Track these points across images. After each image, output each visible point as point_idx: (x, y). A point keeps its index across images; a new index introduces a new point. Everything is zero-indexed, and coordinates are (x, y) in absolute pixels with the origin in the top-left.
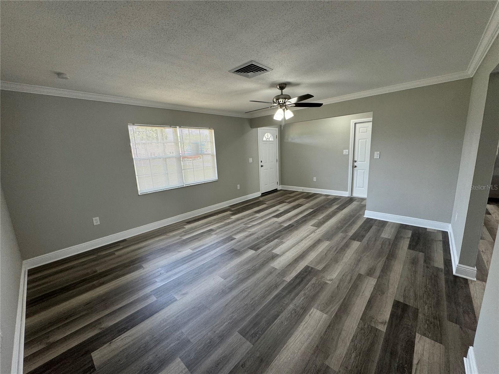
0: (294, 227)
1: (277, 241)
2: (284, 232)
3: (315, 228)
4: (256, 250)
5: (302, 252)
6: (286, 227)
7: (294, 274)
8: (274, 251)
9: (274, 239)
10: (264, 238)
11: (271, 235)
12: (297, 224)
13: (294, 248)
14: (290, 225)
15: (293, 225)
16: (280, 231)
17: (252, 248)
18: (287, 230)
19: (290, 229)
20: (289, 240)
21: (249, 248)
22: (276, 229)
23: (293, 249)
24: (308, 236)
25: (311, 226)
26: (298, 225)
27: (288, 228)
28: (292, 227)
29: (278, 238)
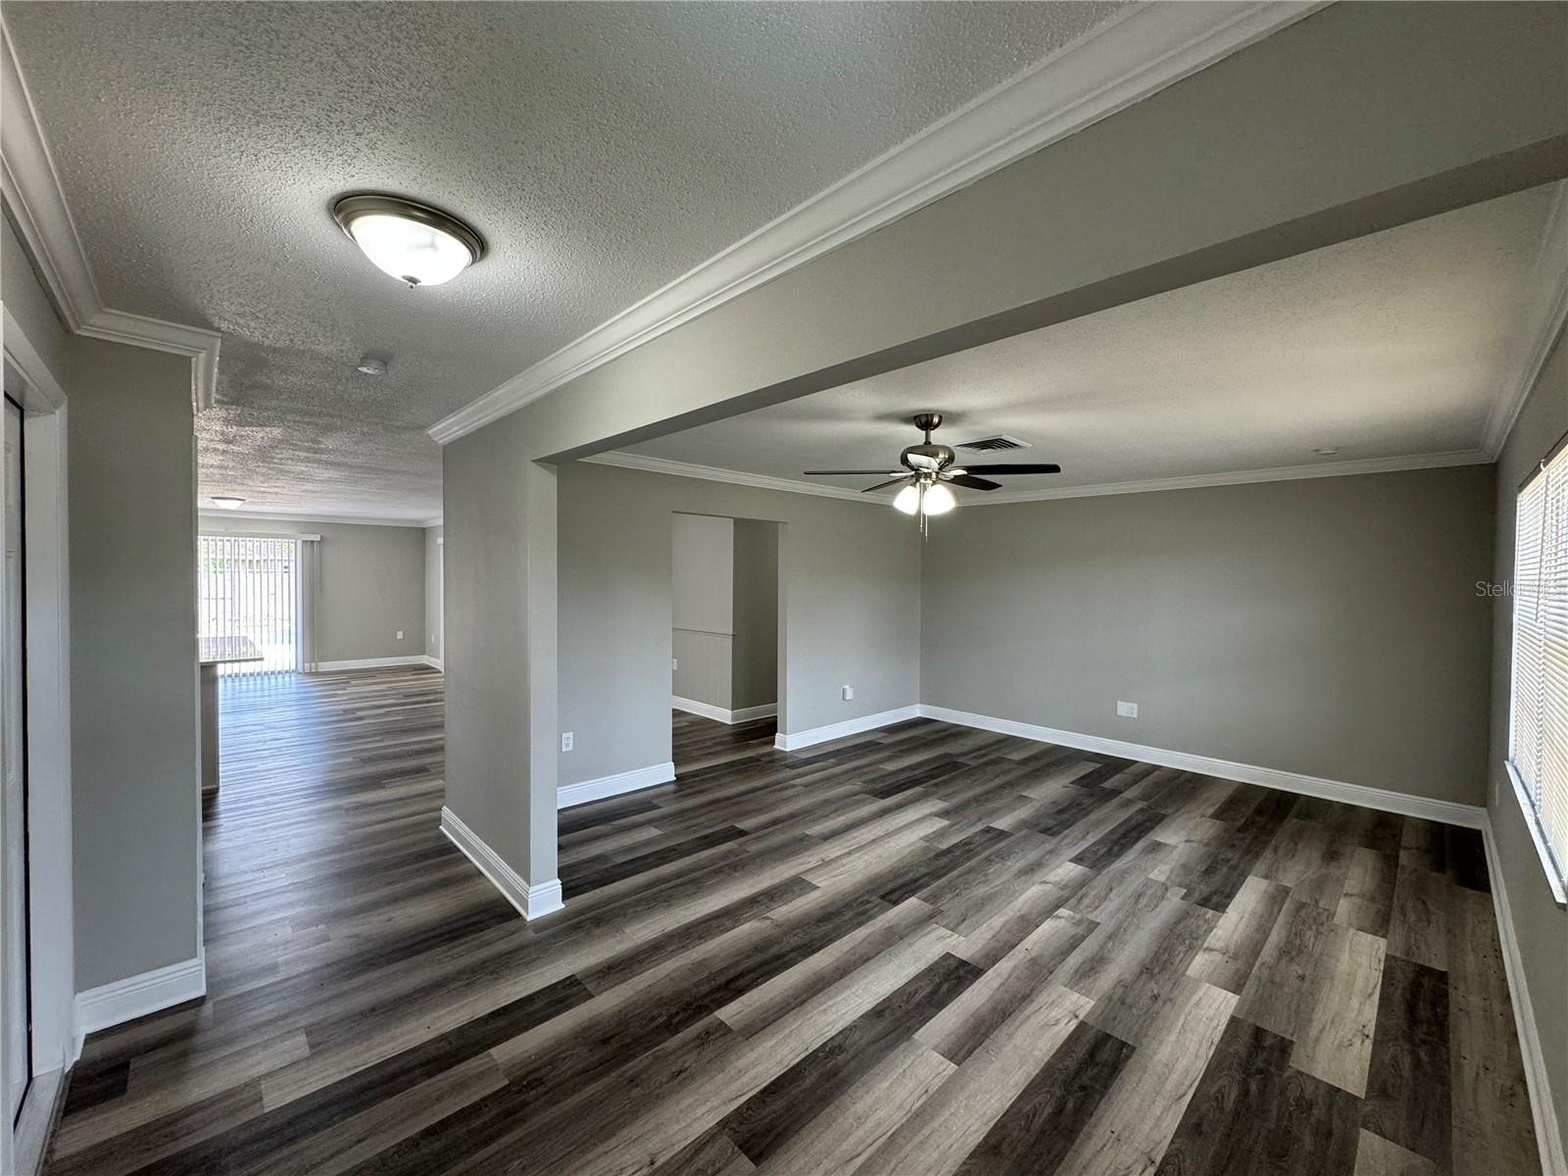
0: (882, 892)
1: (939, 843)
2: (923, 870)
3: (808, 878)
4: (989, 830)
5: (884, 817)
6: (912, 893)
7: (908, 792)
8: (946, 823)
9: (949, 850)
10: (983, 856)
11: (963, 863)
12: (868, 902)
13: (901, 825)
14: (895, 903)
15: (883, 897)
16: (935, 875)
17: (1002, 835)
18: (907, 878)
19: (900, 881)
20: (909, 845)
21: (1011, 835)
22: (951, 887)
23: (903, 824)
24: (850, 853)
25: (818, 887)
26: (866, 897)
27: (905, 890)
28: (892, 891)
29: (938, 851)
